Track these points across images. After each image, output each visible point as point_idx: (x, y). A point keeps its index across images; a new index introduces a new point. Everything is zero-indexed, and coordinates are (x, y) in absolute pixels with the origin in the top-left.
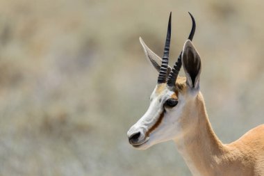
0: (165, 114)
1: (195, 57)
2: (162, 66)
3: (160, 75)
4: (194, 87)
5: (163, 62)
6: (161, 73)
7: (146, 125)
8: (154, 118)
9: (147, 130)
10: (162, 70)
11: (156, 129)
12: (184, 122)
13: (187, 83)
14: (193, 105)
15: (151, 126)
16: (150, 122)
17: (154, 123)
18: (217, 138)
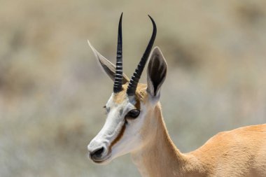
0: (127, 126)
1: (161, 64)
2: (117, 72)
3: (116, 83)
4: (155, 95)
5: (117, 68)
6: (116, 80)
7: (108, 138)
8: (116, 130)
9: (109, 144)
10: (117, 76)
11: (118, 142)
12: (144, 133)
13: (148, 90)
14: (152, 113)
15: (113, 140)
16: (112, 135)
17: (116, 137)
18: (175, 147)
